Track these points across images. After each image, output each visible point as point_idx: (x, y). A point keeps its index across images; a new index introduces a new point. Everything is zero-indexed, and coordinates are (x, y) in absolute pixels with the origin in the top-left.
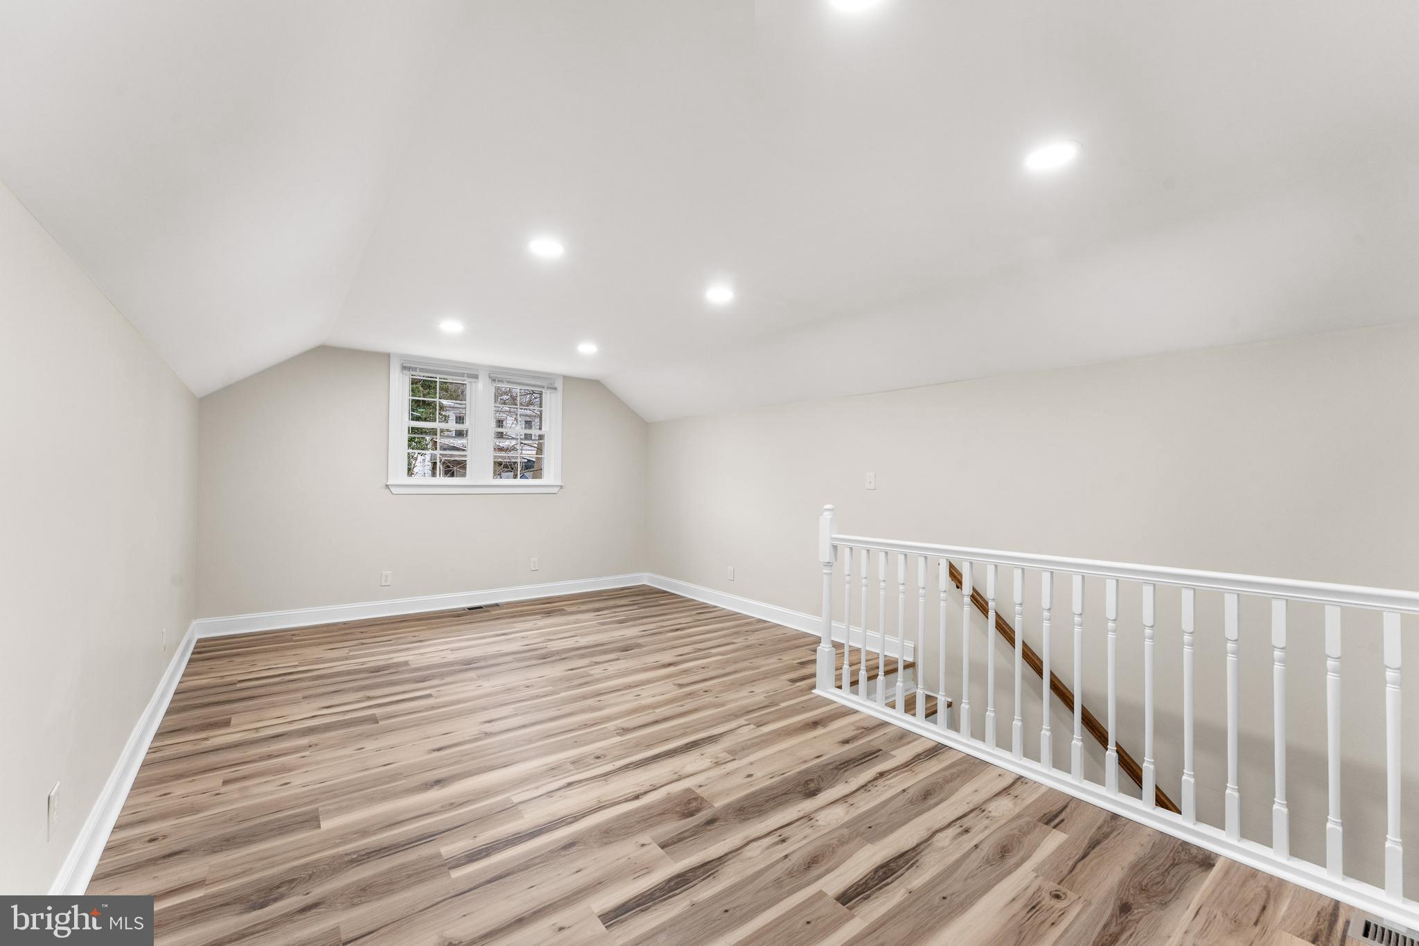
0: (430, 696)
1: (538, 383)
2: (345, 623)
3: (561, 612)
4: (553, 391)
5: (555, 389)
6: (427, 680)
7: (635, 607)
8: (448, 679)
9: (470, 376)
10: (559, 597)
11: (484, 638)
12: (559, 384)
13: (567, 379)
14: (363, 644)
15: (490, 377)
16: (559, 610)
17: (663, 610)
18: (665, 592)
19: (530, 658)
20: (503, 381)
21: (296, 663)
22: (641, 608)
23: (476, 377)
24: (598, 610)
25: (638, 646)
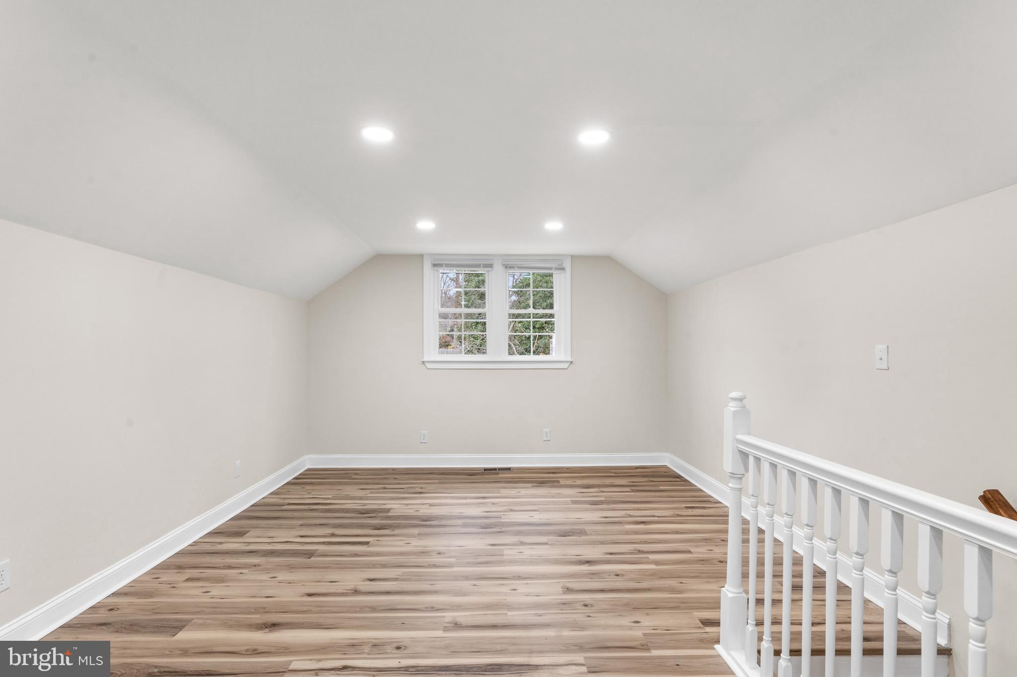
0: (367, 543)
1: (548, 265)
2: (393, 469)
3: (554, 483)
4: (561, 271)
5: (563, 269)
6: (384, 529)
7: (628, 489)
8: (397, 532)
9: (486, 266)
10: (568, 468)
11: (466, 498)
12: (567, 264)
13: (573, 257)
14: (385, 488)
15: (503, 265)
16: (554, 482)
17: (654, 497)
18: (679, 477)
19: (474, 526)
20: (514, 268)
21: (330, 497)
22: (633, 491)
23: (491, 266)
24: (588, 487)
25: (582, 533)
